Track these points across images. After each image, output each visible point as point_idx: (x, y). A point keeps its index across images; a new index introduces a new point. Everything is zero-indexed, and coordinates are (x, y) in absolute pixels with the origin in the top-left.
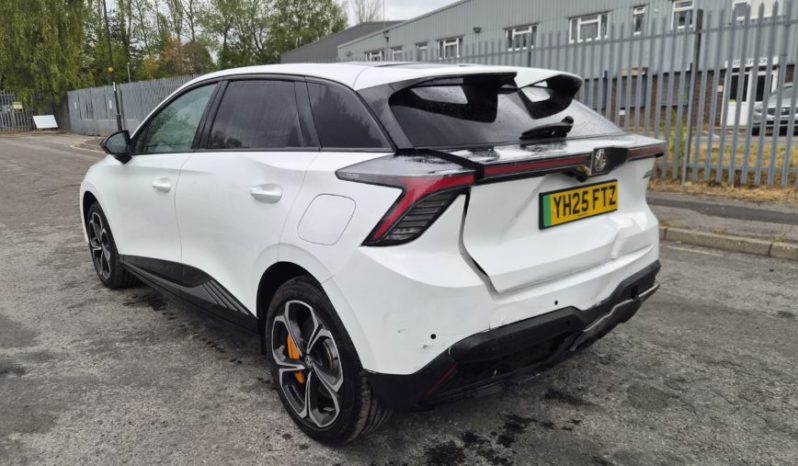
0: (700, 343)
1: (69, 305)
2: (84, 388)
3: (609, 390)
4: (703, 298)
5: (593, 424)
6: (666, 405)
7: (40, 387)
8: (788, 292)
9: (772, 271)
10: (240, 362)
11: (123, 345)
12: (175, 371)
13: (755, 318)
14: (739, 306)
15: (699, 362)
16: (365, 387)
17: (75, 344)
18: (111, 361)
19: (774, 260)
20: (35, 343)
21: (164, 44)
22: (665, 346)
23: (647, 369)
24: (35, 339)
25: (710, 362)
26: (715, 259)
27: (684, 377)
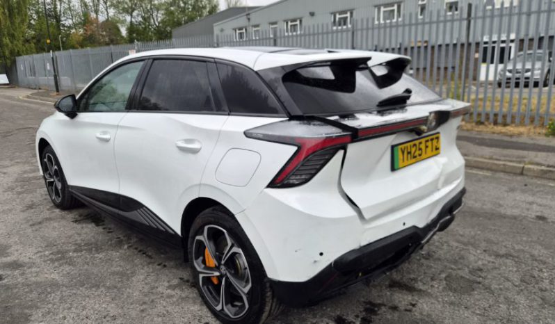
0: (488, 241)
1: (31, 223)
2: (49, 290)
3: (432, 279)
4: (484, 207)
5: (425, 306)
6: (473, 289)
7: (15, 291)
8: (539, 201)
9: (526, 185)
10: (165, 266)
11: (75, 255)
12: (117, 274)
13: (521, 220)
14: (509, 212)
15: (490, 255)
16: (268, 289)
17: (38, 255)
18: (67, 268)
19: (526, 178)
20: (7, 255)
21: (86, 21)
22: (465, 244)
23: (455, 262)
24: (8, 251)
25: (498, 256)
26: (487, 177)
27: (482, 267)
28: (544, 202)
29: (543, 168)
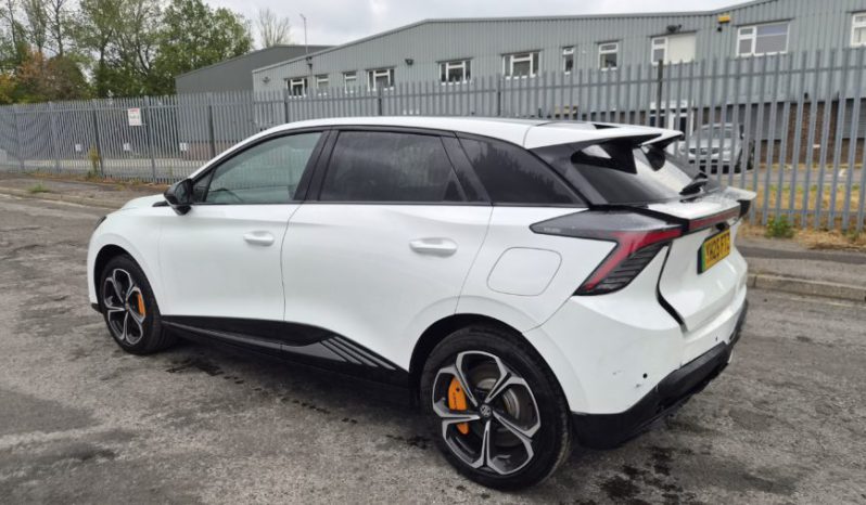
0: (757, 369)
1: (100, 376)
2: (203, 464)
3: (715, 416)
5: (722, 447)
6: (769, 425)
8: (791, 318)
10: (354, 422)
11: (207, 415)
12: (291, 436)
13: (782, 343)
15: (768, 385)
19: (760, 291)
21: (23, 58)
23: (732, 396)
25: (776, 385)
27: (764, 399)
28: (797, 320)
29: (779, 278)
